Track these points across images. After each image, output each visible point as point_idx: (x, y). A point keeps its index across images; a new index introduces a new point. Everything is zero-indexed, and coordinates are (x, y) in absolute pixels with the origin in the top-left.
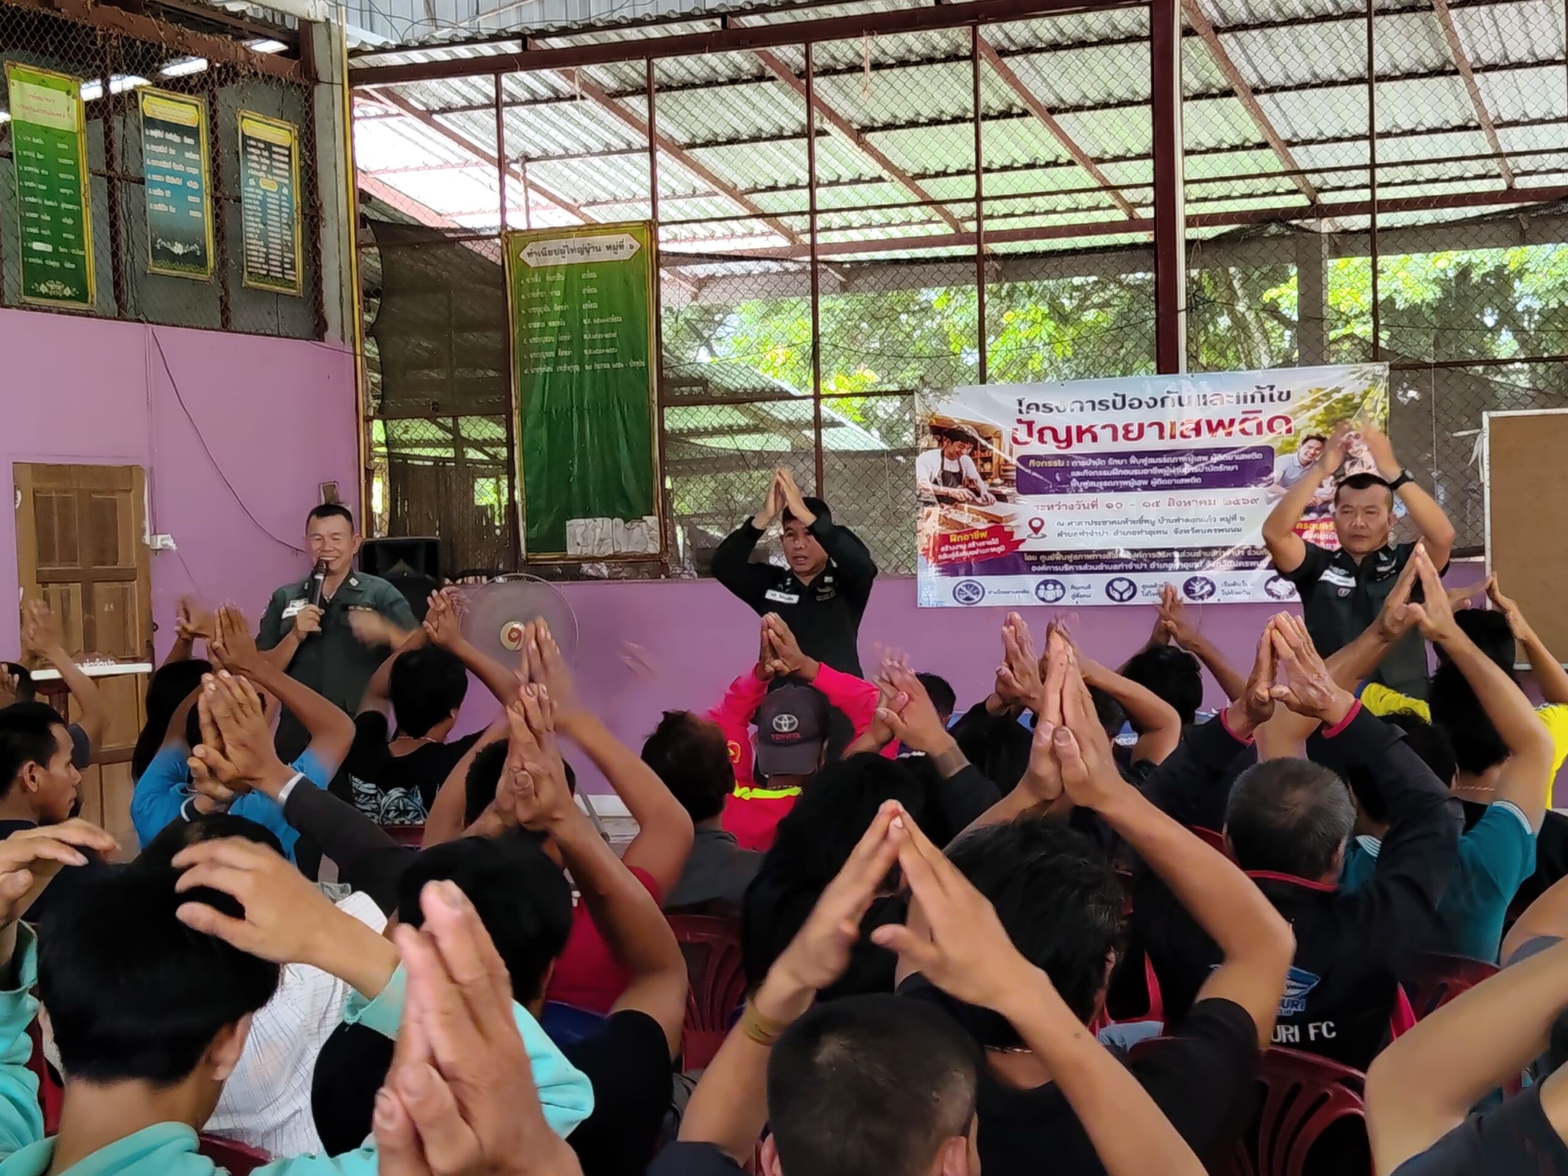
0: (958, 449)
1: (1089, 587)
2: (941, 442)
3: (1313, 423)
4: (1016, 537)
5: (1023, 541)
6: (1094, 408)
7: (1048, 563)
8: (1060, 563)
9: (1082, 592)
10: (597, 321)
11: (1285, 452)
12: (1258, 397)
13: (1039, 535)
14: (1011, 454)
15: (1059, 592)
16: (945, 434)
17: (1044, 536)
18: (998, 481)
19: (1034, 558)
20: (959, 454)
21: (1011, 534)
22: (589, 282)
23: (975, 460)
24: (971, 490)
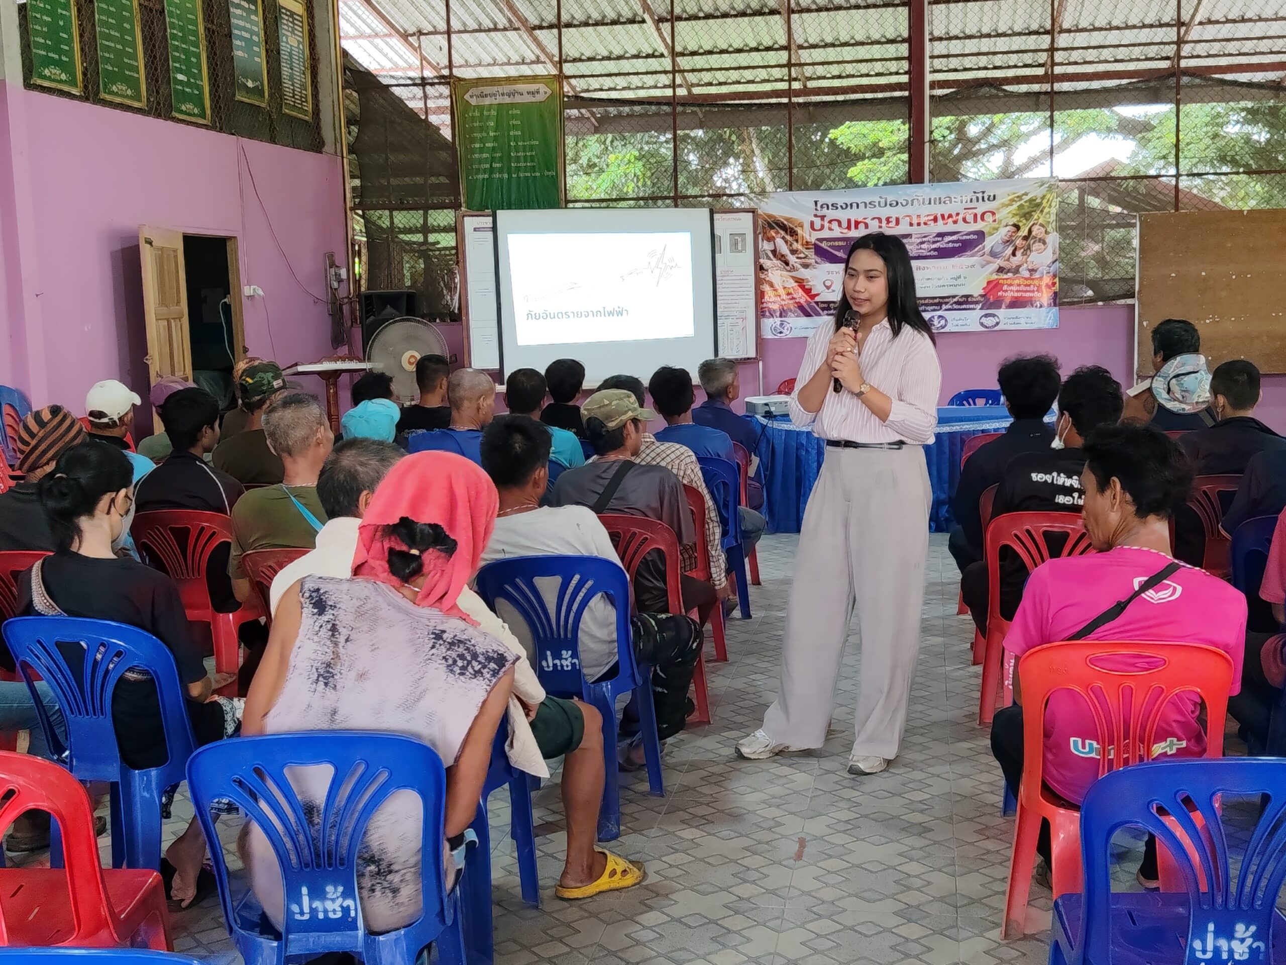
0: (774, 235)
4: (813, 292)
5: (817, 295)
6: (866, 207)
10: (520, 144)
12: (974, 198)
13: (830, 290)
14: (810, 237)
17: (833, 291)
20: (775, 237)
21: (811, 289)
22: (514, 117)
23: (786, 241)
24: (782, 261)
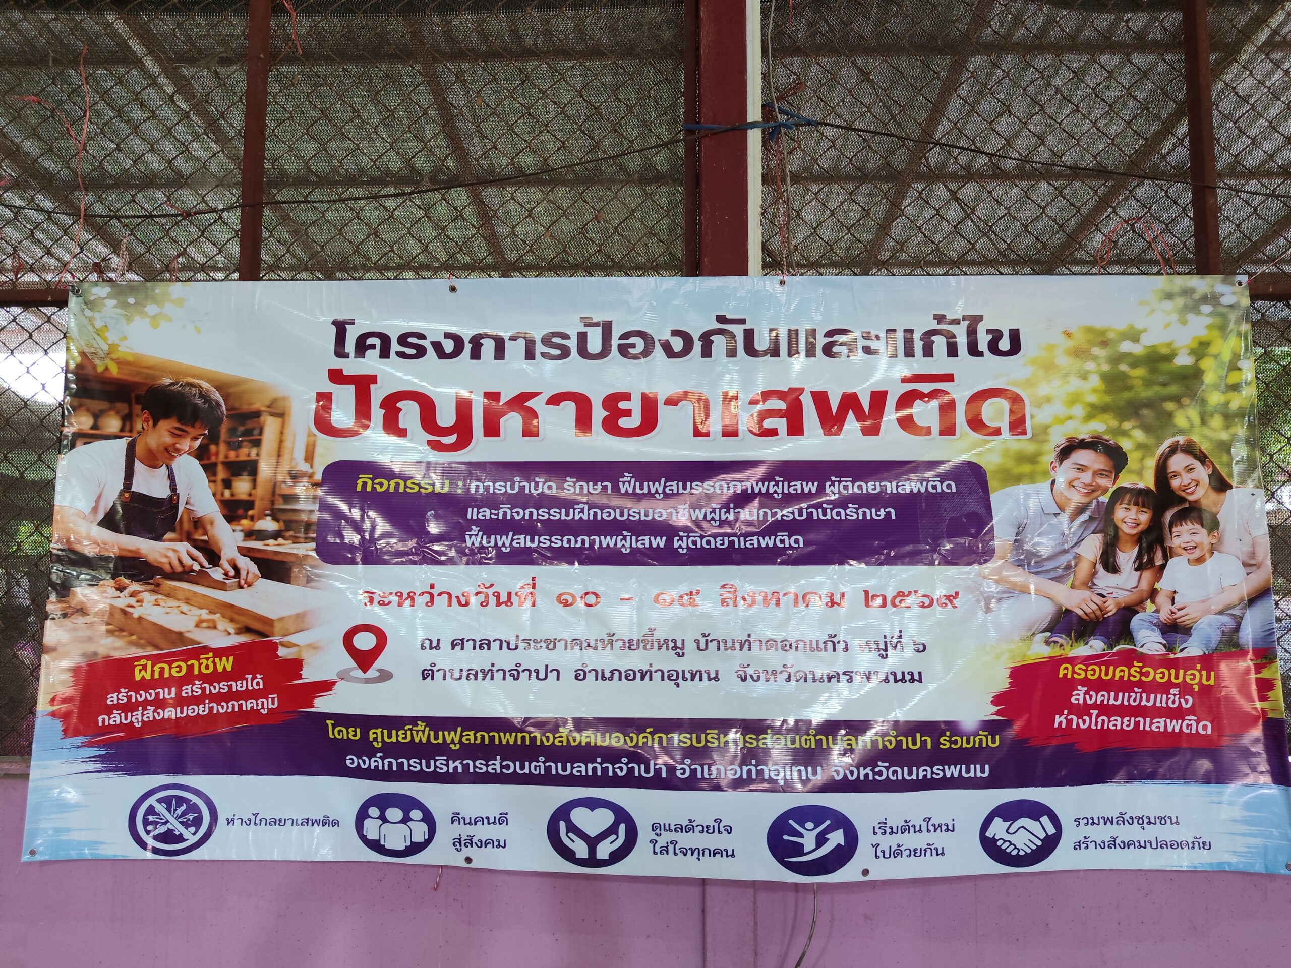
0: (168, 440)
1: (502, 819)
2: (127, 419)
3: (1079, 411)
4: (309, 675)
5: (326, 686)
6: (530, 355)
7: (390, 750)
8: (426, 751)
9: (482, 832)
11: (1017, 479)
12: (940, 343)
13: (372, 673)
14: (309, 457)
15: (419, 832)
16: (138, 400)
17: (385, 676)
18: (268, 525)
19: (354, 734)
20: (170, 452)
21: (296, 665)
23: (209, 469)
24: (196, 544)
